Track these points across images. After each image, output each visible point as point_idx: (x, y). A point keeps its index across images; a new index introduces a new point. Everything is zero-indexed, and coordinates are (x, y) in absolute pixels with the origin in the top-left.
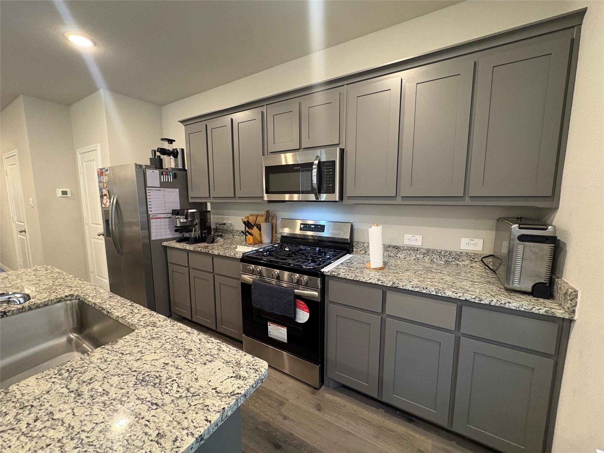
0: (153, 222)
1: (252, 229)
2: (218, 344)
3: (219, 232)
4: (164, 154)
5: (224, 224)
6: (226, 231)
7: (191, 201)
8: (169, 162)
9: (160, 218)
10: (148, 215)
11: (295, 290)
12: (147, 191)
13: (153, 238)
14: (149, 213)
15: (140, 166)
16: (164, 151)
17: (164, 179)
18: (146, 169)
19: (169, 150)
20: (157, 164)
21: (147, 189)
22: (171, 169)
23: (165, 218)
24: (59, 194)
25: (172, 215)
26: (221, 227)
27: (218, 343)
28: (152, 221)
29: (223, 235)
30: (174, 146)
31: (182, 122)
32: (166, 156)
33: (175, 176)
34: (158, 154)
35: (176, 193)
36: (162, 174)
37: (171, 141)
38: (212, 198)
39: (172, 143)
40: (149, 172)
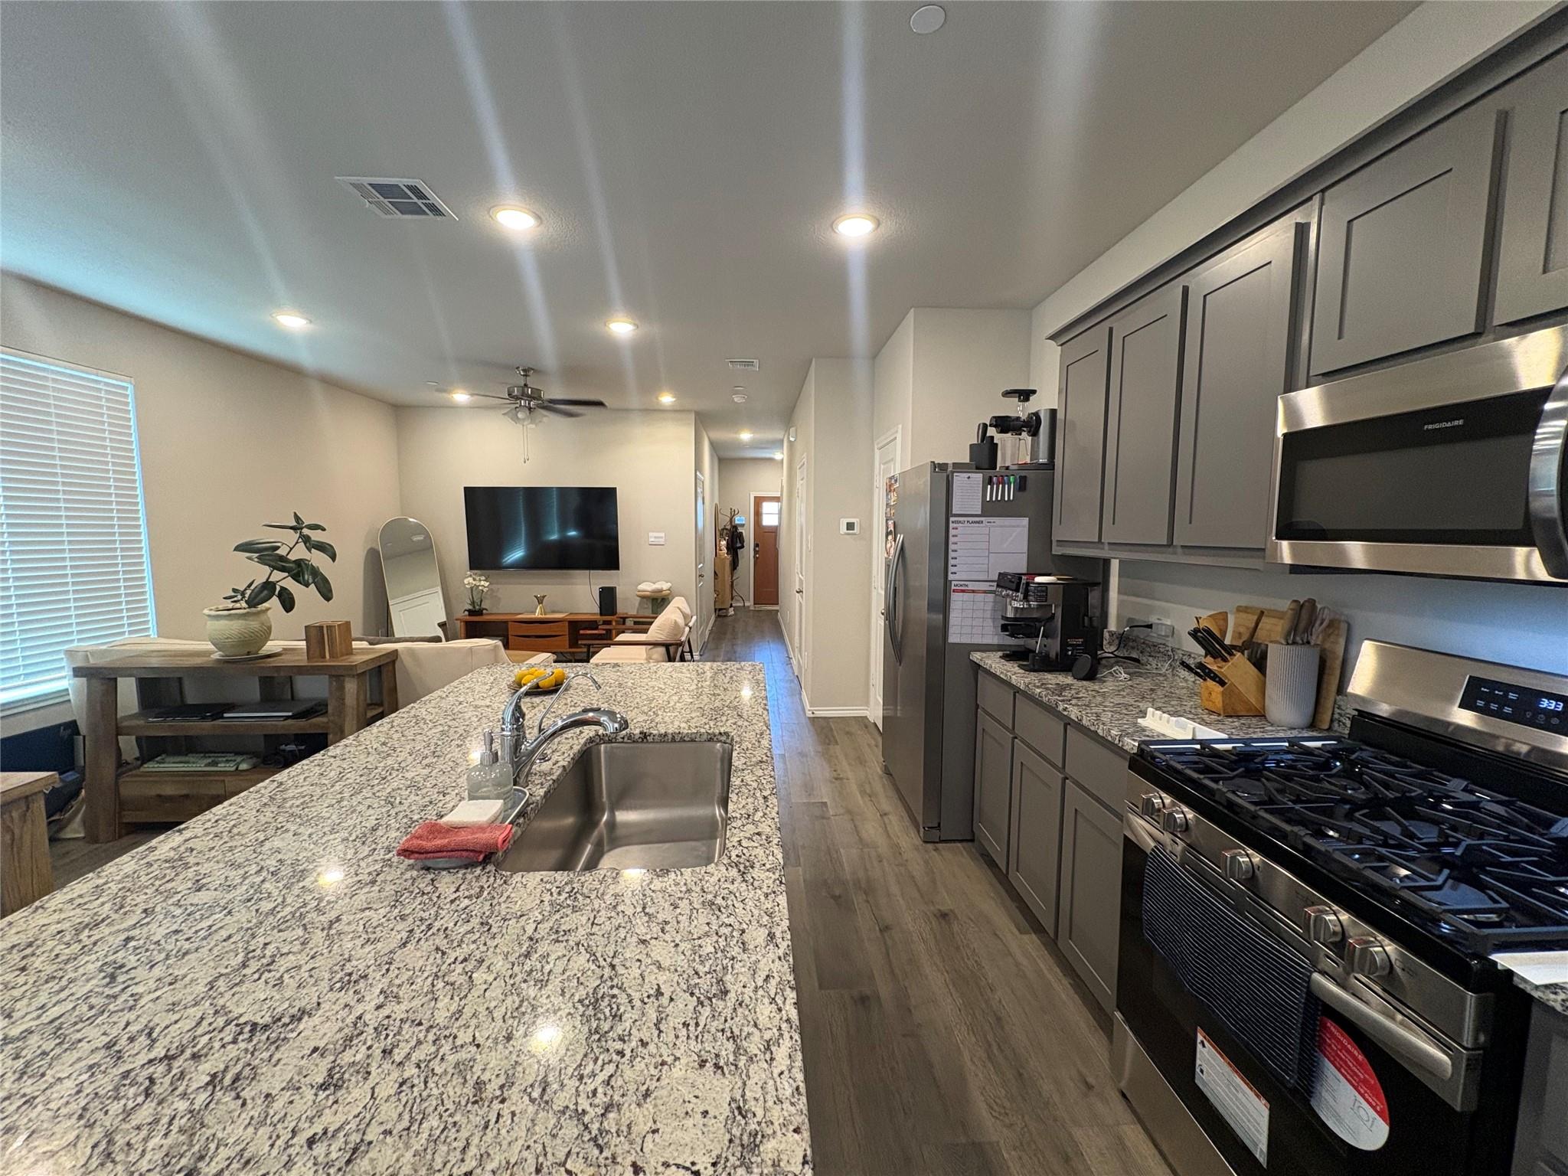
0: (957, 601)
1: (1225, 660)
2: (784, 1026)
3: (1133, 648)
4: (1003, 431)
5: (1150, 626)
6: (1155, 649)
7: (1057, 550)
8: (1014, 450)
9: (973, 591)
10: (947, 583)
11: (1316, 976)
12: (951, 525)
13: (953, 639)
14: (951, 577)
15: (943, 467)
16: (1004, 424)
17: (993, 493)
18: (953, 472)
19: (1018, 418)
20: (985, 455)
21: (952, 519)
22: (1016, 467)
23: (985, 592)
24: (843, 529)
25: (998, 586)
26: (1141, 633)
27: (788, 1021)
28: (954, 596)
29: (1144, 659)
30: (1034, 405)
31: (1053, 337)
32: (1009, 435)
33: (1022, 485)
34: (992, 431)
35: (1018, 530)
36: (990, 482)
37: (1025, 395)
38: (1106, 547)
39: (1027, 399)
40: (959, 479)
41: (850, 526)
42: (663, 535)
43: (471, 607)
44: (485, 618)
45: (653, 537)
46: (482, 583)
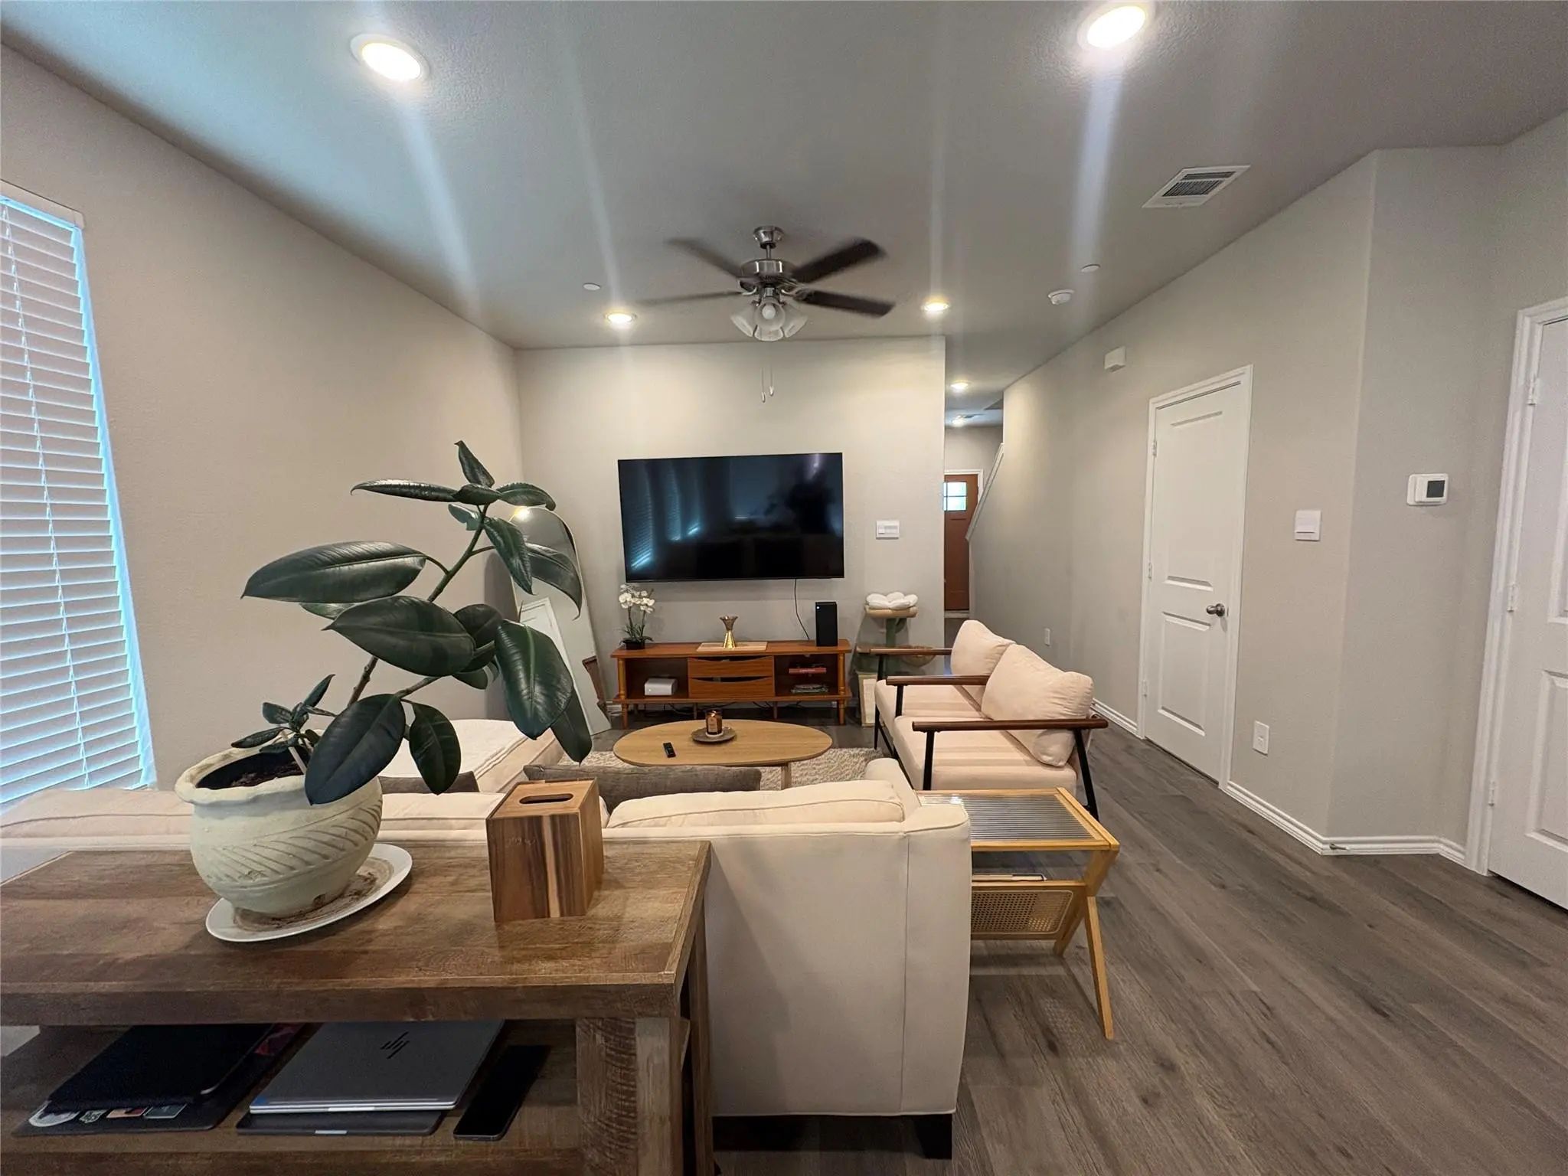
24: (1421, 494)
41: (1435, 488)
42: (896, 523)
43: (628, 636)
44: (649, 653)
45: (883, 526)
46: (645, 601)
